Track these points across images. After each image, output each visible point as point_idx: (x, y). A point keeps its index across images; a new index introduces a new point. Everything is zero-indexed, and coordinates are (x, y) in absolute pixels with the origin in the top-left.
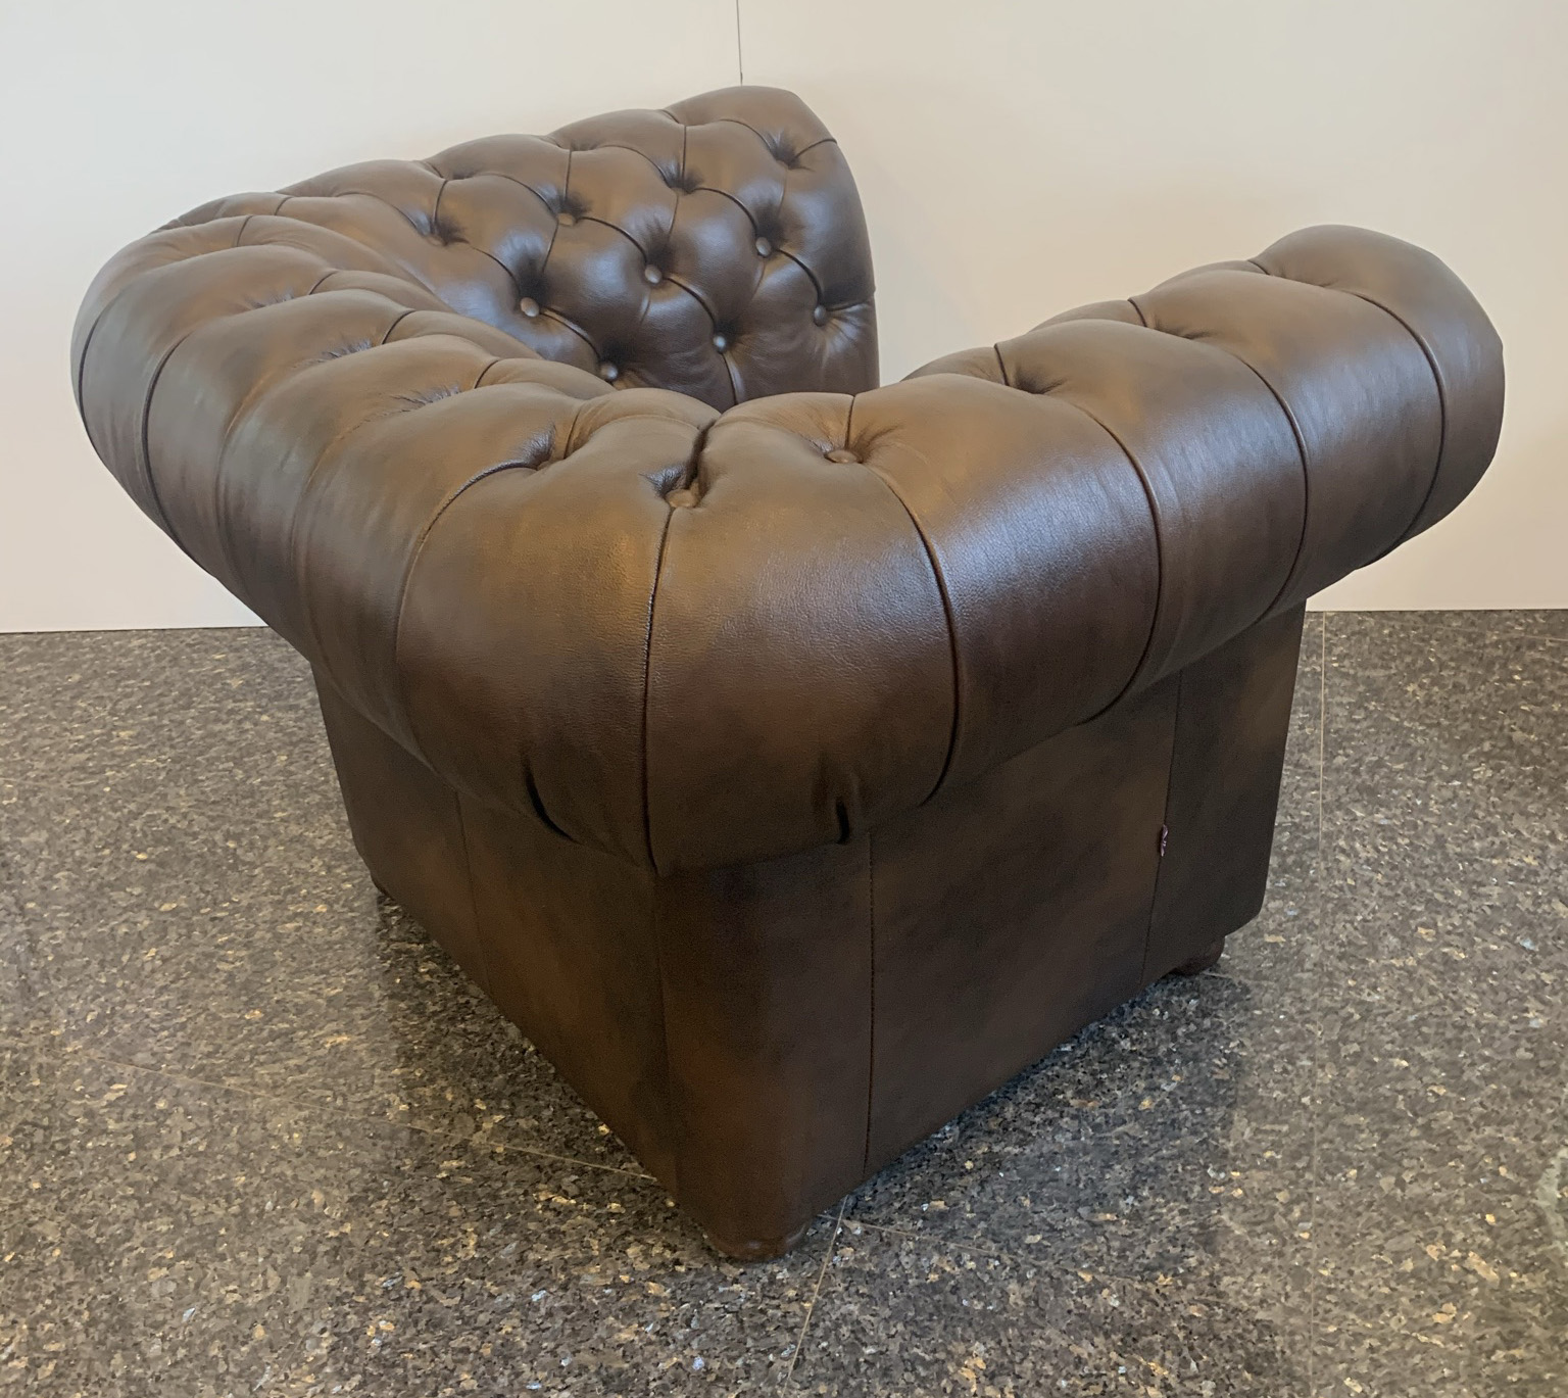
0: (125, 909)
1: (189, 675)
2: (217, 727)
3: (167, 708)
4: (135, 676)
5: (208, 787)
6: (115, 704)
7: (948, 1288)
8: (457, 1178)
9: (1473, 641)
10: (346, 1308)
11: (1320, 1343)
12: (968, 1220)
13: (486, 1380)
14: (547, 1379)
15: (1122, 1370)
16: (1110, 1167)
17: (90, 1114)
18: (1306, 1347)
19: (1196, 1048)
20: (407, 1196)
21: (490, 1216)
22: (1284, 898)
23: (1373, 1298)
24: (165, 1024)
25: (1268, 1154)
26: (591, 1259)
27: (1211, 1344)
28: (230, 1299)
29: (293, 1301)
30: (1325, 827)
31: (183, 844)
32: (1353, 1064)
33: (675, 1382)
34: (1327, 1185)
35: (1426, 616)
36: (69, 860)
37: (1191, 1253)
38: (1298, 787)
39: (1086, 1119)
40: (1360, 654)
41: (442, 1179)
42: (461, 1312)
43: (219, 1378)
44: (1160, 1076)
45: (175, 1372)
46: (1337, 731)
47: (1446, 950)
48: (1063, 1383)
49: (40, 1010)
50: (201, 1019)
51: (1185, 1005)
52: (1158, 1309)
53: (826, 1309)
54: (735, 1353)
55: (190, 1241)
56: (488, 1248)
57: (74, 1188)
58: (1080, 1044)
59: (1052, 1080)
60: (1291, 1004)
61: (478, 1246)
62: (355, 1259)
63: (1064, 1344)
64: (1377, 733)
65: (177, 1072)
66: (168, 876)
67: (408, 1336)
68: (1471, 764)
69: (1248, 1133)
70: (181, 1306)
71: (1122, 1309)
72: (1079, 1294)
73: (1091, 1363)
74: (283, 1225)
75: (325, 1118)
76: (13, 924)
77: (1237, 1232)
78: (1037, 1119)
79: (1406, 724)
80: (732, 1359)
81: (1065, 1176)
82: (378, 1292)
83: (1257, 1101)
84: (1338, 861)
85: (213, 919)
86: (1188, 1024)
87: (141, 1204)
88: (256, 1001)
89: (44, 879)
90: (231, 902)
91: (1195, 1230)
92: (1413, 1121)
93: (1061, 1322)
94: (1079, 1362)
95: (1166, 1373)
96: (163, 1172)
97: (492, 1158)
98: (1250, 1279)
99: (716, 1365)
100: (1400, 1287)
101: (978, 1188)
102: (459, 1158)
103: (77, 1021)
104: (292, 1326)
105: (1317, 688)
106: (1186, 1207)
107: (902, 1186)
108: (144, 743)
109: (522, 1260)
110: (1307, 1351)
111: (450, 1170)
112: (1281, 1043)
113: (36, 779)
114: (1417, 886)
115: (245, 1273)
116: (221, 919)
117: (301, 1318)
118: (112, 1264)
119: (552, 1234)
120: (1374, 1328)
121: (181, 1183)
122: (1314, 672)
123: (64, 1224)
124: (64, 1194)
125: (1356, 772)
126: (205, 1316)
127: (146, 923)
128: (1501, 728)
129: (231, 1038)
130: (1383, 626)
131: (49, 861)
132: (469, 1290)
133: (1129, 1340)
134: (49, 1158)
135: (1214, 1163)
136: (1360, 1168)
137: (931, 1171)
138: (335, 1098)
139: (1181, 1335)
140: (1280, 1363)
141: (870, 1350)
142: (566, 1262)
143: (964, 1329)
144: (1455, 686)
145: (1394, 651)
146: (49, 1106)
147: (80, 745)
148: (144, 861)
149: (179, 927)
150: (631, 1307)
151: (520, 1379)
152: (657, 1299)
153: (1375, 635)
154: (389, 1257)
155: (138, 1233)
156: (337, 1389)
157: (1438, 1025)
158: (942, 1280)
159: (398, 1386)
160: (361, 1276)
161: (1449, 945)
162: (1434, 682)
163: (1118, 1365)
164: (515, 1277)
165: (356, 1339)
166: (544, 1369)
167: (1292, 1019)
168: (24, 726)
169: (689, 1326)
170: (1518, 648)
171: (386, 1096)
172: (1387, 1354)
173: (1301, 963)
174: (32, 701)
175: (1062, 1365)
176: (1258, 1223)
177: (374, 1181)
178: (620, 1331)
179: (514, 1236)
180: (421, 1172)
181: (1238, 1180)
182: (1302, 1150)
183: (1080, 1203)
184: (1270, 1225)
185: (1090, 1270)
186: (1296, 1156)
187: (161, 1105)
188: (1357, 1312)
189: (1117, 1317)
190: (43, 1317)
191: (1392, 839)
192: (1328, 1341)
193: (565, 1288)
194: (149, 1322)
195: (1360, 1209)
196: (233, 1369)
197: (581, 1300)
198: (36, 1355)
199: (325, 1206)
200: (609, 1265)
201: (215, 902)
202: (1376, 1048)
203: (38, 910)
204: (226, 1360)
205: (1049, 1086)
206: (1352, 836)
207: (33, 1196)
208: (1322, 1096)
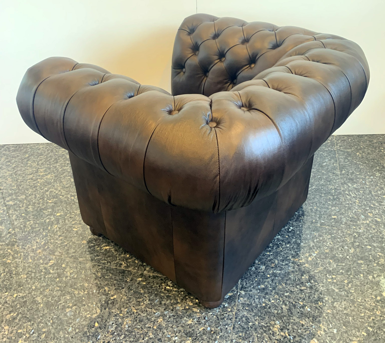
0: (48, 215)
1: (56, 155)
2: (65, 168)
3: (51, 163)
4: (42, 155)
5: (65, 183)
6: (38, 162)
7: (268, 307)
8: (142, 283)
9: (371, 142)
10: (118, 317)
11: (360, 318)
12: (270, 290)
13: (156, 335)
14: (171, 334)
15: (313, 327)
16: (303, 275)
17: (45, 269)
18: (357, 320)
19: (319, 245)
20: (129, 288)
21: (151, 292)
22: (335, 206)
23: (371, 307)
24: (62, 245)
25: (341, 271)
26: (178, 303)
27: (334, 320)
28: (88, 316)
29: (104, 316)
30: (342, 189)
31: (60, 198)
32: (358, 248)
33: (204, 334)
34: (356, 278)
35: (358, 136)
36: (31, 203)
37: (326, 296)
38: (334, 179)
39: (295, 263)
40: (345, 146)
41: (138, 283)
42: (147, 318)
43: (88, 337)
44: (312, 252)
45: (76, 336)
46: (342, 165)
47: (376, 219)
48: (299, 331)
49: (29, 242)
50: (71, 243)
51: (315, 234)
52: (320, 311)
53: (238, 314)
54: (217, 326)
55: (75, 301)
56: (152, 300)
57: (44, 289)
58: (291, 245)
59: (286, 254)
60: (341, 233)
61: (149, 300)
62: (118, 305)
63: (298, 321)
64: (351, 165)
65: (67, 257)
66: (57, 206)
67: (135, 324)
68: (374, 172)
69: (335, 266)
70: (76, 318)
71: (311, 311)
72: (300, 308)
73: (306, 326)
74: (99, 296)
75: (106, 268)
76: (19, 220)
77: (336, 291)
78: (284, 264)
79: (358, 163)
80: (217, 327)
81: (292, 278)
82: (126, 313)
83: (336, 258)
84: (346, 197)
85: (71, 217)
86: (317, 238)
87: (62, 291)
88: (84, 238)
89: (26, 208)
90: (74, 213)
91: (326, 291)
92: (374, 262)
93: (297, 315)
94: (303, 325)
95: (324, 327)
96: (66, 283)
97: (149, 277)
98: (341, 303)
99: (213, 329)
100: (378, 304)
101: (272, 282)
102: (141, 278)
103: (39, 245)
104: (105, 323)
105: (335, 154)
106: (323, 285)
107: (253, 282)
108: (47, 172)
109: (161, 304)
110: (358, 321)
111: (139, 281)
112: (339, 243)
113: (20, 182)
114: (367, 203)
115: (91, 309)
116: (72, 217)
117: (107, 320)
118: (56, 308)
119: (168, 297)
120: (373, 314)
121: (71, 286)
122: (334, 150)
123: (42, 298)
124: (41, 290)
125: (348, 175)
126: (82, 321)
127: (54, 219)
128: (381, 163)
129: (79, 248)
130: (349, 139)
131: (26, 203)
132: (148, 312)
133: (314, 319)
134: (37, 280)
135: (328, 274)
136: (363, 274)
137: (259, 277)
138: (108, 263)
139: (327, 318)
140: (352, 324)
141: (250, 324)
142: (172, 303)
143: (273, 318)
144: (368, 153)
145: (352, 145)
146: (34, 267)
147: (31, 173)
148: (51, 203)
149: (62, 220)
150: (190, 315)
151: (164, 334)
152: (196, 313)
153: (347, 141)
154: (127, 304)
155: (62, 299)
156: (118, 338)
157: (377, 237)
158: (266, 305)
159: (134, 337)
160: (121, 309)
161: (376, 217)
162: (363, 152)
163: (312, 326)
164: (160, 308)
165: (122, 325)
166: (170, 332)
167: (341, 237)
168: (15, 168)
169: (205, 319)
170: (382, 144)
171: (120, 262)
172: (377, 321)
173: (341, 223)
174: (17, 162)
175: (298, 326)
176: (341, 289)
177: (121, 284)
178: (188, 321)
179: (158, 297)
180: (132, 282)
181: (335, 278)
182: (349, 270)
183: (297, 285)
184: (344, 289)
185: (302, 301)
186: (347, 271)
187: (63, 266)
188: (368, 310)
189: (310, 313)
190: (40, 322)
191: (359, 191)
192: (362, 318)
193: (172, 310)
194: (68, 323)
195: (365, 284)
196: (91, 334)
197: (177, 313)
198: (40, 332)
199: (109, 291)
200: (183, 304)
201: (70, 213)
202: (363, 243)
203: (25, 216)
204: (89, 332)
205: (285, 255)
206: (349, 191)
207: (34, 291)
208: (351, 256)
